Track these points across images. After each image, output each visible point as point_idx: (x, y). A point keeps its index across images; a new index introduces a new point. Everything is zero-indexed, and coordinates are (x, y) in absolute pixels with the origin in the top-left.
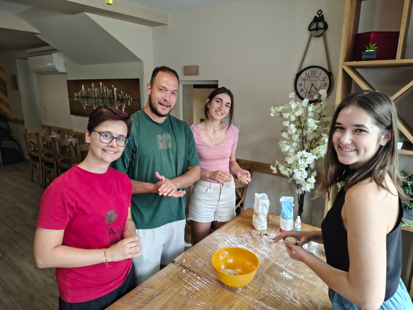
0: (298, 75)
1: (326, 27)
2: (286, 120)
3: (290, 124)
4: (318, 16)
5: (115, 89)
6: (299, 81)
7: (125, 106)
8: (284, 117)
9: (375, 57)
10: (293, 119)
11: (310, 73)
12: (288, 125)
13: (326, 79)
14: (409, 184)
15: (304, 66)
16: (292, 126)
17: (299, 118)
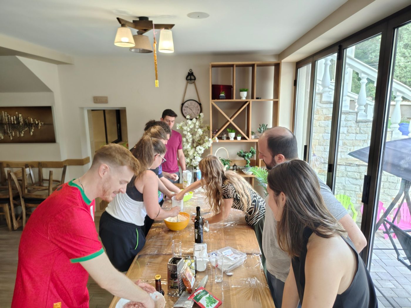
0: (183, 104)
1: (195, 79)
2: (185, 130)
3: (187, 133)
4: (190, 72)
5: (20, 115)
6: (184, 108)
7: (34, 130)
8: (184, 129)
9: (225, 98)
10: (189, 130)
11: (189, 103)
12: (186, 133)
13: (198, 107)
14: (246, 155)
15: (185, 100)
16: (189, 134)
17: (191, 129)
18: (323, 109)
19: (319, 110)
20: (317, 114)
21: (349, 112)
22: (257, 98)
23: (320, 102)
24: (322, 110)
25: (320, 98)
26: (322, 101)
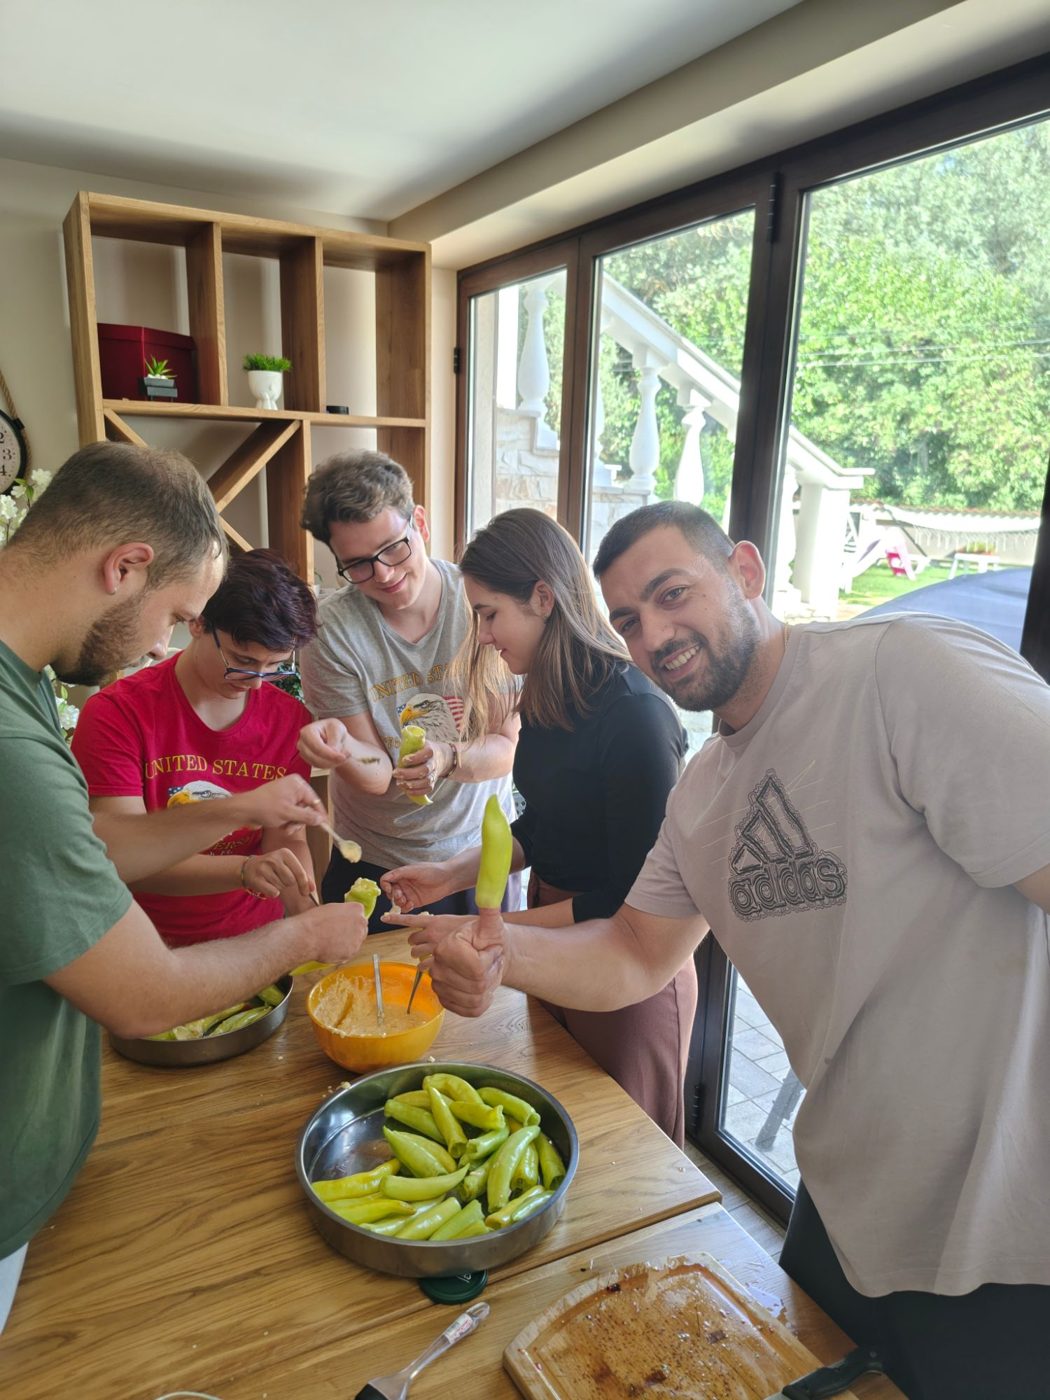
9: (174, 393)
18: (538, 479)
19: (528, 480)
20: (522, 495)
21: (620, 492)
22: (332, 410)
23: (531, 451)
24: (538, 485)
25: (528, 437)
26: (537, 449)
